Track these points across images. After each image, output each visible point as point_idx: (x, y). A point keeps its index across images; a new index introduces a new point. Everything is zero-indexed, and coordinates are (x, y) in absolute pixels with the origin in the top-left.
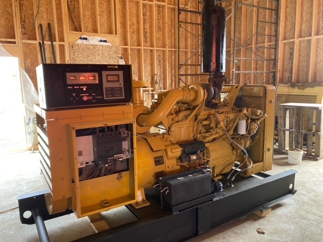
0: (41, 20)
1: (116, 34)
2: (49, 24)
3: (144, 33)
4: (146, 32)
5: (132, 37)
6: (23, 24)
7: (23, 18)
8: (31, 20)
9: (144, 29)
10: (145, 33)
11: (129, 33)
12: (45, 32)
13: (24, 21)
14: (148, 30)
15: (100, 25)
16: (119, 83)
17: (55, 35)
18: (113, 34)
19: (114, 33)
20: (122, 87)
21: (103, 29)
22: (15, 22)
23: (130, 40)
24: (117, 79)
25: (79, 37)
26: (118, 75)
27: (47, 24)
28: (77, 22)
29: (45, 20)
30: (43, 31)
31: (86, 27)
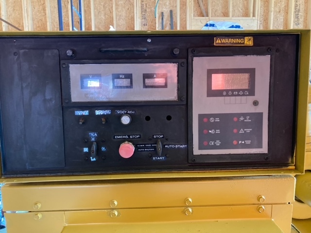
0: (162, 8)
1: (254, 16)
2: (171, 12)
3: (295, 12)
4: (299, 10)
5: (276, 18)
6: (144, 13)
7: (145, 7)
8: (153, 9)
9: (296, 6)
10: (297, 11)
11: (272, 13)
12: (167, 20)
13: (146, 10)
14: (302, 8)
15: (233, 7)
16: (251, 99)
17: (176, 24)
18: (250, 16)
19: (252, 15)
20: (260, 115)
21: (236, 11)
22: (135, 12)
23: (274, 23)
24: (246, 87)
25: (205, 24)
26: (251, 72)
27: (169, 11)
28: (204, 5)
29: (167, 7)
30: (164, 20)
31: (214, 10)
